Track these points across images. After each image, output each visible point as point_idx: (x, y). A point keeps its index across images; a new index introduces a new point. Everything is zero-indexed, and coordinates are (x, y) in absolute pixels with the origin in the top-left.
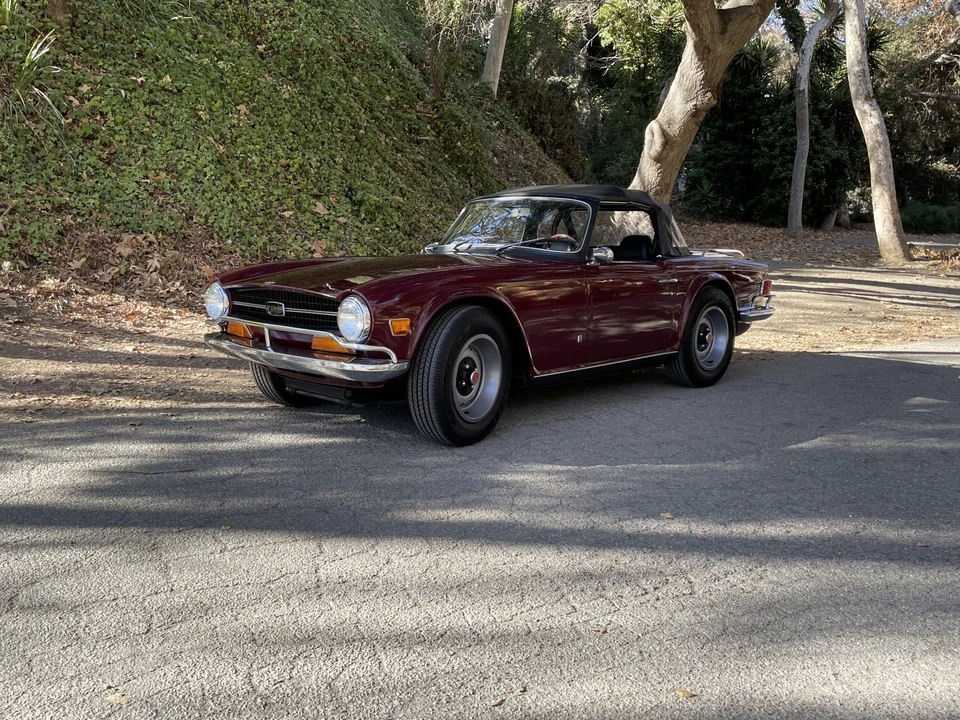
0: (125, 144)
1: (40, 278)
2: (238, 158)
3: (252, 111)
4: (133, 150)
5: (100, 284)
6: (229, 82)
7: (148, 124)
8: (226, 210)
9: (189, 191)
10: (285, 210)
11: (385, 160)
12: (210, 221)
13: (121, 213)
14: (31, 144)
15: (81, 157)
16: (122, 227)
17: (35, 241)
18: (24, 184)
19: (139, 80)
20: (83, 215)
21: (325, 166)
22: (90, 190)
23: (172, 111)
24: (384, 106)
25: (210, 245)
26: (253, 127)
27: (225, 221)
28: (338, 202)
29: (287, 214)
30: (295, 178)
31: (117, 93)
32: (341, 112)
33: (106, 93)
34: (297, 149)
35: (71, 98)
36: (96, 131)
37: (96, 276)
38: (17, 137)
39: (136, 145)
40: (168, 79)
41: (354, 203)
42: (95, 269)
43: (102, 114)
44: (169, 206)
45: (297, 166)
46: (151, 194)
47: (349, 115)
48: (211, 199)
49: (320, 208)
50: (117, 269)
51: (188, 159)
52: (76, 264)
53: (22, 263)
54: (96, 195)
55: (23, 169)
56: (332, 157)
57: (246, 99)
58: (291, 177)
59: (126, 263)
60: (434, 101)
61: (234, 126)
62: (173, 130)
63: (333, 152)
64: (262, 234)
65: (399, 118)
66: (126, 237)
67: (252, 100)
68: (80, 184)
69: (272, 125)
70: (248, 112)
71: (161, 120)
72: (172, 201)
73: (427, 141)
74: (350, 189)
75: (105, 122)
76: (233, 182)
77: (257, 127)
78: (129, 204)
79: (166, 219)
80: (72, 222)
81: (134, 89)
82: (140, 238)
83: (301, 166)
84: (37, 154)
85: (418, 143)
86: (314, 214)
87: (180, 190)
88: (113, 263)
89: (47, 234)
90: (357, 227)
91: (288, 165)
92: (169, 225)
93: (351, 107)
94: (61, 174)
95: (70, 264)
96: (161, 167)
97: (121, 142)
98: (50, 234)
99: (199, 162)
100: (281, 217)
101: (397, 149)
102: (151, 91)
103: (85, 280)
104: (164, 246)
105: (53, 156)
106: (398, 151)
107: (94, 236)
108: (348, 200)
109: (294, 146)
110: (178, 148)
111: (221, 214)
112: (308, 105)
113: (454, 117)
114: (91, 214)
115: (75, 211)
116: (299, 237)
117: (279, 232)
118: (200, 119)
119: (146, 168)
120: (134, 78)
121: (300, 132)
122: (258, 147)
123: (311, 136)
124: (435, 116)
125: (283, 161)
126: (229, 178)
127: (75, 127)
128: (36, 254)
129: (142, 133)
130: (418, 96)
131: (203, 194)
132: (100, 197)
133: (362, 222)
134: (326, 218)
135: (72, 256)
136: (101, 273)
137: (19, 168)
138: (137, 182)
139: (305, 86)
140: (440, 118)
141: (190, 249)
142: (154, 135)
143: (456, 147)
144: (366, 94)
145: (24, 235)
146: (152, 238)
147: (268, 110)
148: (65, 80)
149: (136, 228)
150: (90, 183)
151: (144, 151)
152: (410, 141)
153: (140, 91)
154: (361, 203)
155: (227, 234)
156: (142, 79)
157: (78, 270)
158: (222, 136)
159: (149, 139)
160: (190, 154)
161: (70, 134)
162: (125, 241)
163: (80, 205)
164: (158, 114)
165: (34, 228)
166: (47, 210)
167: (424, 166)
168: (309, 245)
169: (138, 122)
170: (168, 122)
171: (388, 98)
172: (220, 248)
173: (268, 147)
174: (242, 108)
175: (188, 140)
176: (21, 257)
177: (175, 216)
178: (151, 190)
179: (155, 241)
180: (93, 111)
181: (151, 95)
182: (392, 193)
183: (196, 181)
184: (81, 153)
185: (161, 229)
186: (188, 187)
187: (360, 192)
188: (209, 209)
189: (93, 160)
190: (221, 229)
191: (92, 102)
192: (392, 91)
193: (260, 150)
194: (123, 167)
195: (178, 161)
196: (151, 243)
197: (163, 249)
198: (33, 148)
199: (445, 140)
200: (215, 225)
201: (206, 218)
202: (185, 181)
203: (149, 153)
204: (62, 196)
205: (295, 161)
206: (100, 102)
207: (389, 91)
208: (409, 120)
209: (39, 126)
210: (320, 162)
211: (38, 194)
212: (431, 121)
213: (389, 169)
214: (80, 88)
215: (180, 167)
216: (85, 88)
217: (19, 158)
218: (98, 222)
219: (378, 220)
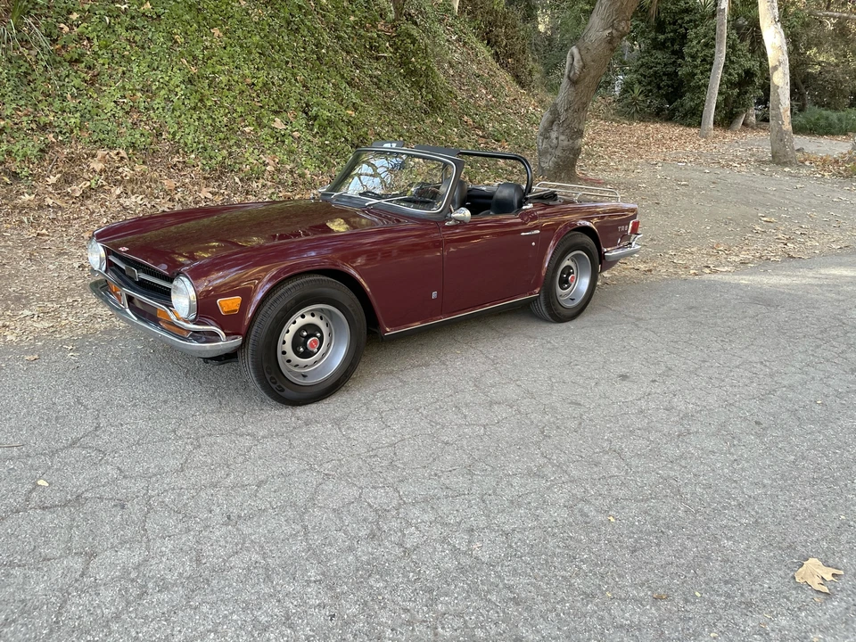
0: (106, 66)
1: (19, 193)
2: (207, 78)
3: (225, 34)
4: (114, 73)
5: (72, 197)
6: (206, 7)
7: (128, 47)
8: (192, 127)
9: (160, 110)
10: (246, 126)
11: (342, 76)
12: (177, 138)
13: (98, 131)
14: (23, 69)
15: (67, 80)
16: (98, 144)
17: (18, 159)
18: (14, 106)
19: (123, 7)
20: (65, 134)
21: (287, 84)
22: (73, 109)
23: (149, 36)
24: (348, 26)
25: (176, 159)
26: (225, 48)
27: (190, 137)
28: (296, 117)
29: (247, 129)
30: (258, 96)
31: (102, 20)
32: (305, 33)
33: (93, 20)
34: (262, 69)
35: (62, 25)
36: (82, 55)
37: (69, 190)
38: (11, 62)
39: (117, 67)
40: (148, 6)
41: (309, 118)
42: (69, 183)
43: (88, 39)
44: (143, 124)
45: (260, 85)
46: (127, 113)
47: (313, 35)
48: (180, 116)
49: (278, 124)
50: (88, 184)
51: (161, 80)
52: (52, 180)
53: (6, 179)
54: (78, 115)
55: (15, 92)
56: (294, 75)
57: (220, 23)
58: (254, 95)
59: (97, 177)
60: (394, 21)
61: (207, 48)
62: (150, 53)
63: (295, 70)
64: (223, 148)
65: (361, 37)
66: (100, 153)
67: (225, 24)
68: (65, 104)
69: (241, 46)
70: (221, 35)
71: (140, 44)
72: (145, 119)
73: (385, 57)
74: (307, 105)
75: (91, 46)
76: (201, 101)
77: (228, 48)
78: (106, 122)
79: (137, 136)
80: (54, 140)
81: (118, 16)
82: (113, 153)
83: (265, 84)
84: (29, 77)
85: (377, 59)
86: (273, 129)
87: (153, 109)
88: (86, 177)
89: (29, 152)
90: (309, 141)
91: (253, 84)
92: (141, 141)
93: (316, 28)
94: (49, 95)
95: (48, 179)
96: (138, 87)
97: (104, 64)
98: (32, 150)
99: (172, 82)
100: (243, 132)
101: (356, 65)
102: (133, 18)
103: (59, 194)
104: (134, 161)
105: (43, 79)
106: (357, 67)
107: (72, 153)
108: (304, 115)
109: (260, 66)
110: (154, 69)
111: (187, 131)
112: (277, 27)
113: (410, 36)
114: (72, 132)
115: (57, 130)
116: (256, 151)
117: (239, 146)
118: (176, 42)
119: (124, 89)
120: (119, 6)
121: (267, 53)
122: (227, 67)
123: (277, 57)
124: (394, 34)
125: (249, 81)
126: (198, 96)
127: (63, 52)
128: (18, 171)
129: (123, 56)
130: (381, 15)
131: (173, 112)
132: (82, 116)
133: (314, 136)
134: (283, 133)
135: (51, 171)
136: (73, 187)
137: (11, 92)
138: (115, 102)
139: (276, 9)
140: (398, 36)
141: (158, 163)
142: (133, 58)
143: (411, 62)
144: (332, 16)
145: (9, 153)
146: (123, 153)
147: (239, 32)
148: (57, 10)
149: (111, 145)
150: (72, 103)
151: (124, 73)
152: (371, 57)
153: (123, 17)
154: (315, 118)
155: (191, 150)
156: (126, 6)
157: (53, 185)
158: (195, 58)
159: (129, 61)
160: (164, 76)
161: (58, 59)
162: (99, 157)
163: (62, 125)
164: (138, 38)
165: (19, 146)
166: (32, 129)
167: (380, 81)
168: (264, 159)
169: (119, 46)
170: (146, 46)
171: (352, 18)
172: (184, 162)
173: (236, 67)
174: (216, 31)
175: (162, 62)
176: (6, 173)
177: (146, 133)
178: (127, 109)
179: (126, 156)
180: (80, 37)
181: (133, 21)
182: (347, 108)
183: (168, 100)
184: (68, 76)
185: (133, 145)
186: (160, 106)
187: (315, 108)
188: (176, 126)
189: (77, 82)
190: (186, 144)
191: (80, 29)
192: (357, 12)
193: (229, 70)
194: (104, 88)
195: (154, 81)
196: (122, 158)
197: (133, 164)
198: (25, 72)
199: (402, 56)
200: (182, 141)
201: (174, 134)
202: (158, 100)
203: (127, 75)
204: (47, 116)
205: (259, 80)
206: (87, 29)
207: (353, 12)
208: (371, 38)
209: (31, 52)
210: (283, 80)
211: (26, 115)
212: (390, 38)
213: (345, 85)
214: (71, 16)
215: (154, 88)
216: (75, 16)
217: (12, 82)
218: (78, 140)
219: (329, 134)
